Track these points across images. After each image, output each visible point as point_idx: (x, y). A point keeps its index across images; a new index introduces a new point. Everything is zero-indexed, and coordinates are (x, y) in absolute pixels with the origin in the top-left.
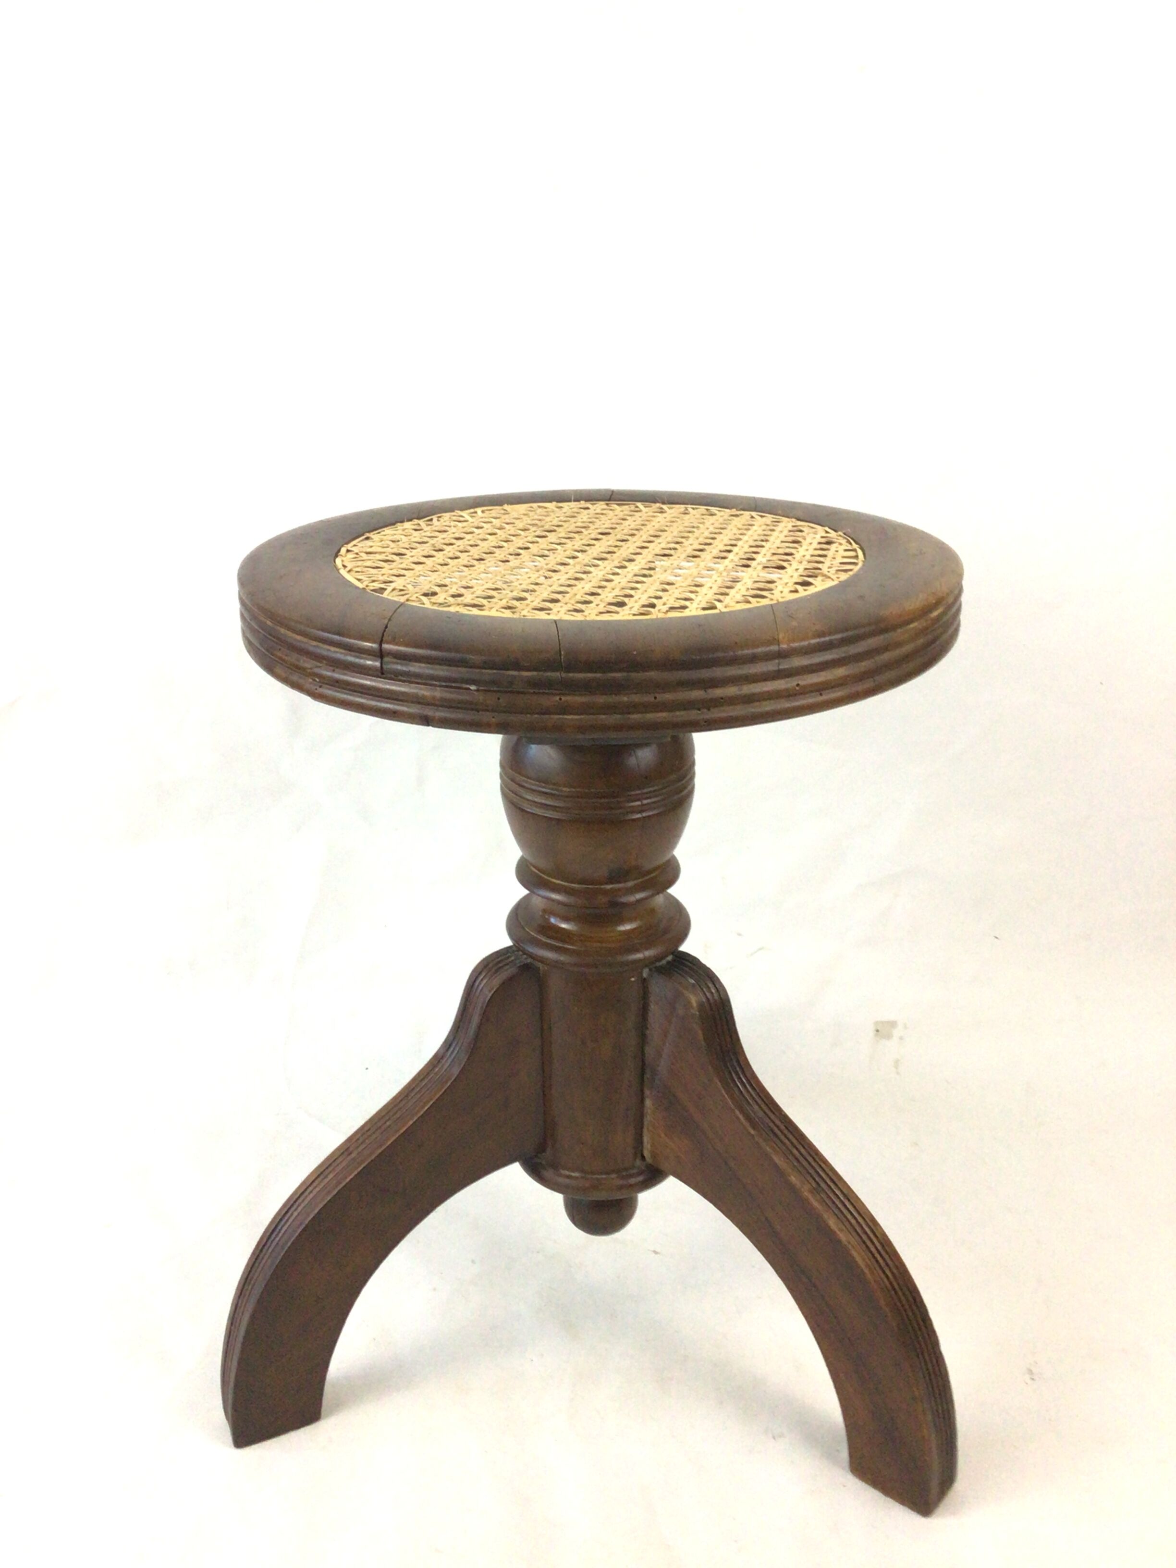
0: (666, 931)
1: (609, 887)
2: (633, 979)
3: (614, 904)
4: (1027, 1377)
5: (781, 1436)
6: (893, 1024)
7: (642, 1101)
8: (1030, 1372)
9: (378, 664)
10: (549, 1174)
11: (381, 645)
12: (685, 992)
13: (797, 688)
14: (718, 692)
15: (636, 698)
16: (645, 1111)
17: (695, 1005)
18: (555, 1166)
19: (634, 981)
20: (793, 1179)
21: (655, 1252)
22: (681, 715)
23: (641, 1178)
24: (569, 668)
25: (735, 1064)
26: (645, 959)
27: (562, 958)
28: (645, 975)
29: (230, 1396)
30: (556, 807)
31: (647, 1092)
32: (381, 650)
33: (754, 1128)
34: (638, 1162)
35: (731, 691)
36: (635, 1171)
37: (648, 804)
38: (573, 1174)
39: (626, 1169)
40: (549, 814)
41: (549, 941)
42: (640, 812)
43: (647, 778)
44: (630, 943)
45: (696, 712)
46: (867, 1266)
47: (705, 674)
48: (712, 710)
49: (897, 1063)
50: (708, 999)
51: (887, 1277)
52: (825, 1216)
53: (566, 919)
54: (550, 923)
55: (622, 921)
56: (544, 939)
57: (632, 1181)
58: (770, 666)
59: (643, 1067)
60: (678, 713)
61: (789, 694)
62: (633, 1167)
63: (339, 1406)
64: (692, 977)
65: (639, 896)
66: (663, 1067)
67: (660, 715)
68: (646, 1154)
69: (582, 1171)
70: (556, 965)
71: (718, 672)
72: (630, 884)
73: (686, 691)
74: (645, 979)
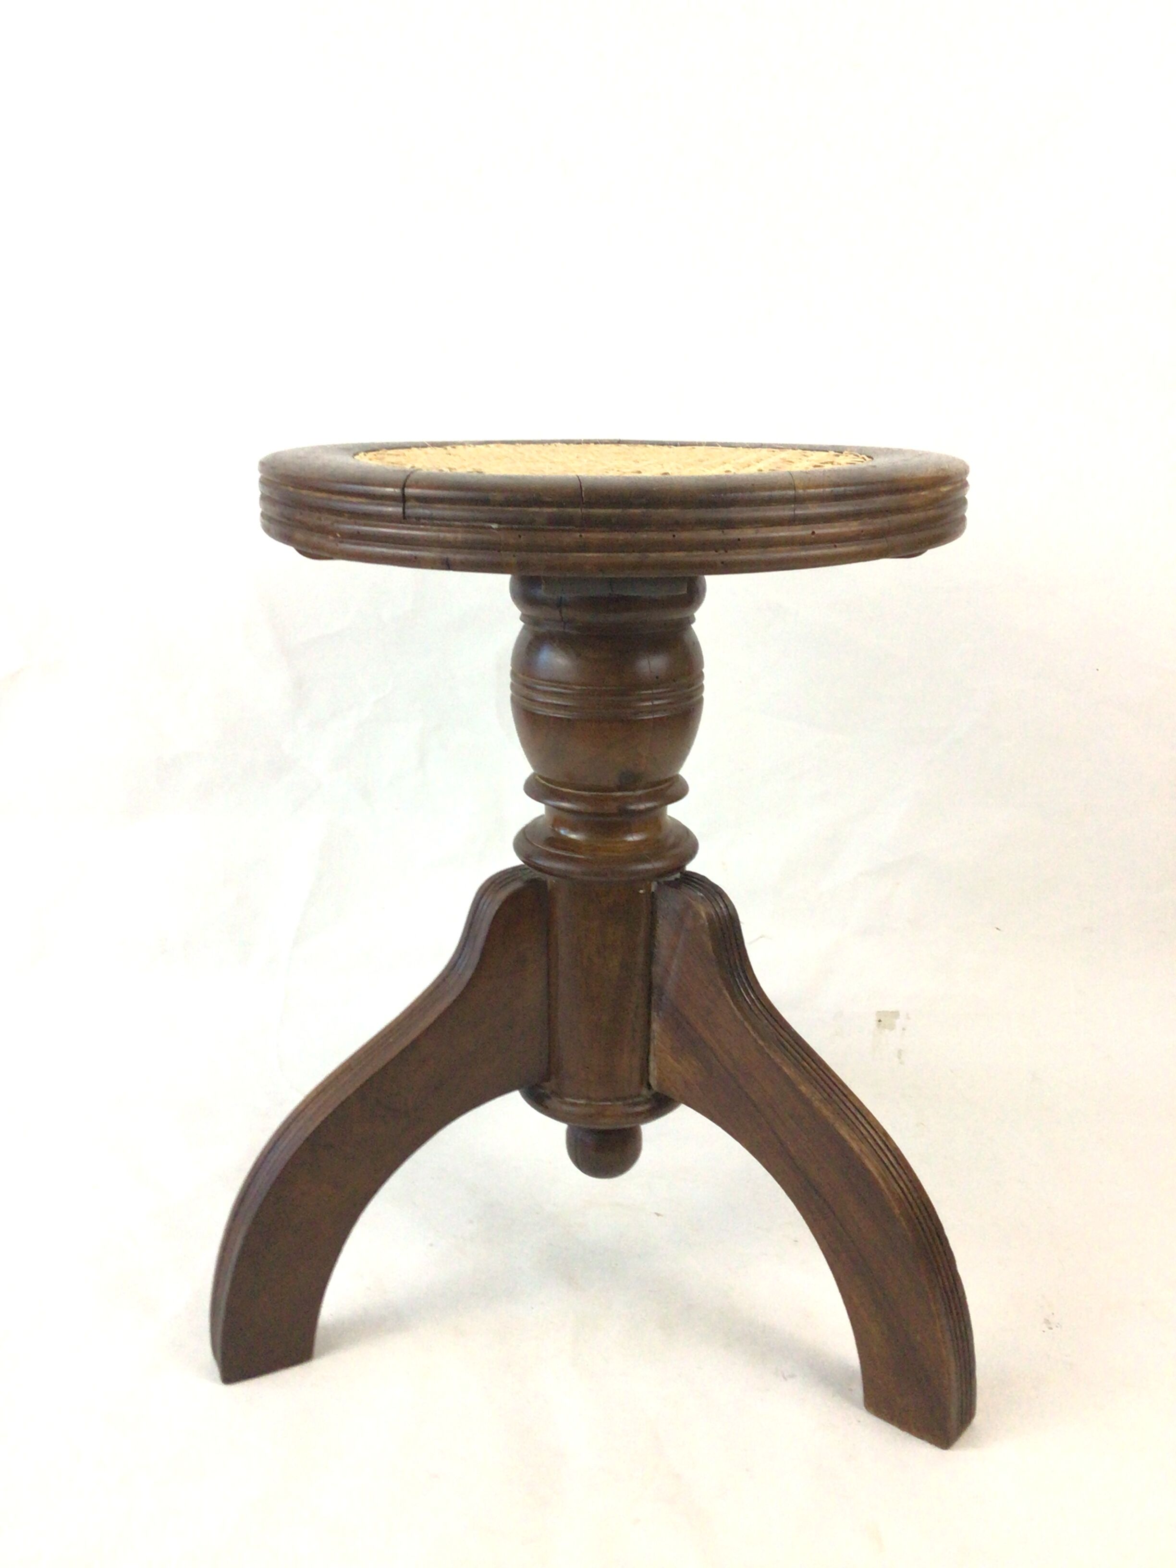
0: (674, 846)
1: (619, 794)
2: (641, 891)
3: (623, 812)
4: (1045, 1327)
5: (793, 1376)
6: (896, 1014)
7: (649, 1023)
8: (1047, 1322)
9: (400, 510)
10: (554, 1103)
11: (403, 489)
12: (694, 903)
13: (813, 536)
14: (734, 534)
15: (655, 536)
16: (652, 1034)
17: (703, 915)
18: (559, 1094)
19: (643, 894)
20: (803, 1088)
21: (658, 1215)
22: (698, 556)
23: (647, 1107)
24: (590, 504)
25: (744, 981)
26: (652, 870)
27: (570, 867)
28: (653, 889)
29: (220, 1329)
30: (566, 706)
31: (654, 1014)
32: (403, 494)
33: (763, 1040)
34: (644, 1091)
35: (749, 533)
36: (641, 1099)
37: (658, 705)
38: (578, 1102)
39: (631, 1097)
40: (560, 714)
41: (558, 852)
42: (651, 712)
43: (657, 682)
44: (638, 854)
45: (713, 552)
46: (880, 1174)
47: (723, 513)
48: (729, 552)
49: (900, 1052)
50: (716, 912)
51: (901, 1188)
52: (837, 1125)
53: (574, 829)
54: (559, 834)
55: (630, 832)
56: (552, 851)
57: (639, 1109)
58: (786, 512)
59: (650, 988)
60: (695, 553)
61: (803, 543)
62: (639, 1095)
63: (331, 1347)
64: (700, 891)
65: (649, 805)
66: (670, 986)
67: (677, 554)
68: (653, 1082)
69: (589, 1098)
70: (563, 875)
71: (735, 513)
72: (639, 792)
73: (703, 530)
74: (653, 893)
